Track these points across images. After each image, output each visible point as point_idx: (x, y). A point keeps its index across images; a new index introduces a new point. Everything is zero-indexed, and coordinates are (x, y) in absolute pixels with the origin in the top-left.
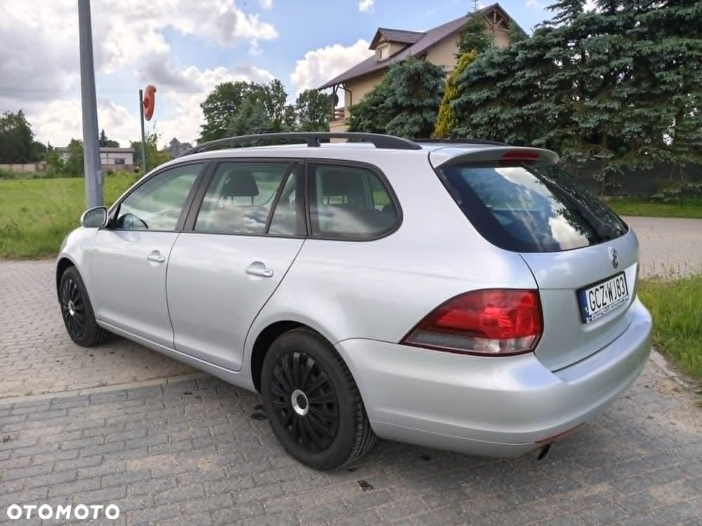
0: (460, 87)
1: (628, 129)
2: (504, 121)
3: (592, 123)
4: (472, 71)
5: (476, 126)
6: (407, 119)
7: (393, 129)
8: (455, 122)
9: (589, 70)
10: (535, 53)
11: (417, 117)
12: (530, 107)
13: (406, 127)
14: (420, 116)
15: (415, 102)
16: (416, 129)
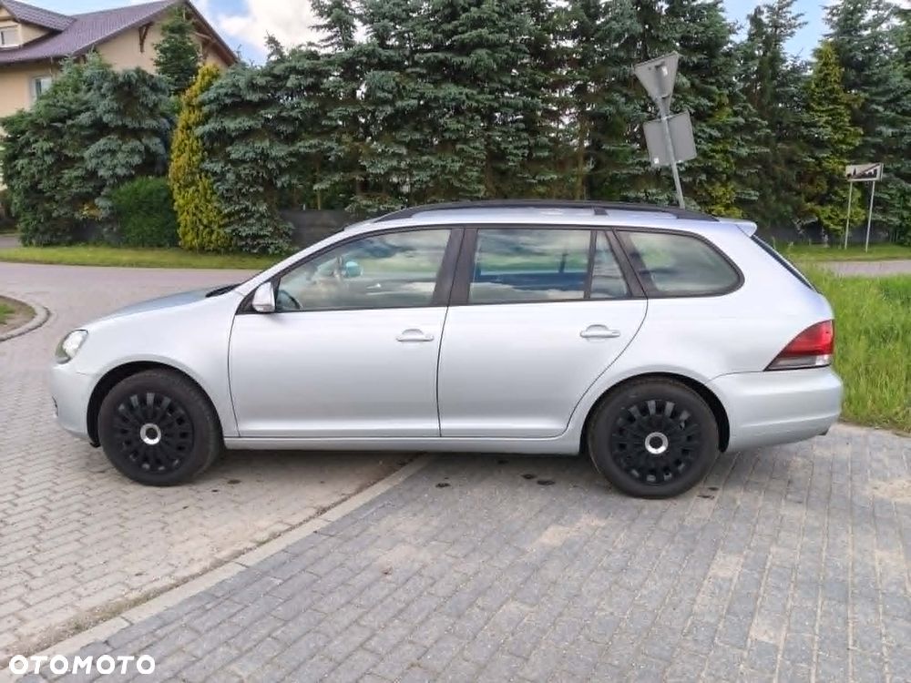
0: (206, 109)
1: (417, 178)
2: (274, 159)
3: (380, 169)
4: (222, 91)
5: (236, 163)
6: (120, 146)
7: (98, 157)
8: (203, 156)
9: (373, 107)
10: (310, 80)
11: (134, 143)
12: (307, 144)
13: (120, 155)
14: (138, 143)
15: (130, 123)
16: (137, 160)
